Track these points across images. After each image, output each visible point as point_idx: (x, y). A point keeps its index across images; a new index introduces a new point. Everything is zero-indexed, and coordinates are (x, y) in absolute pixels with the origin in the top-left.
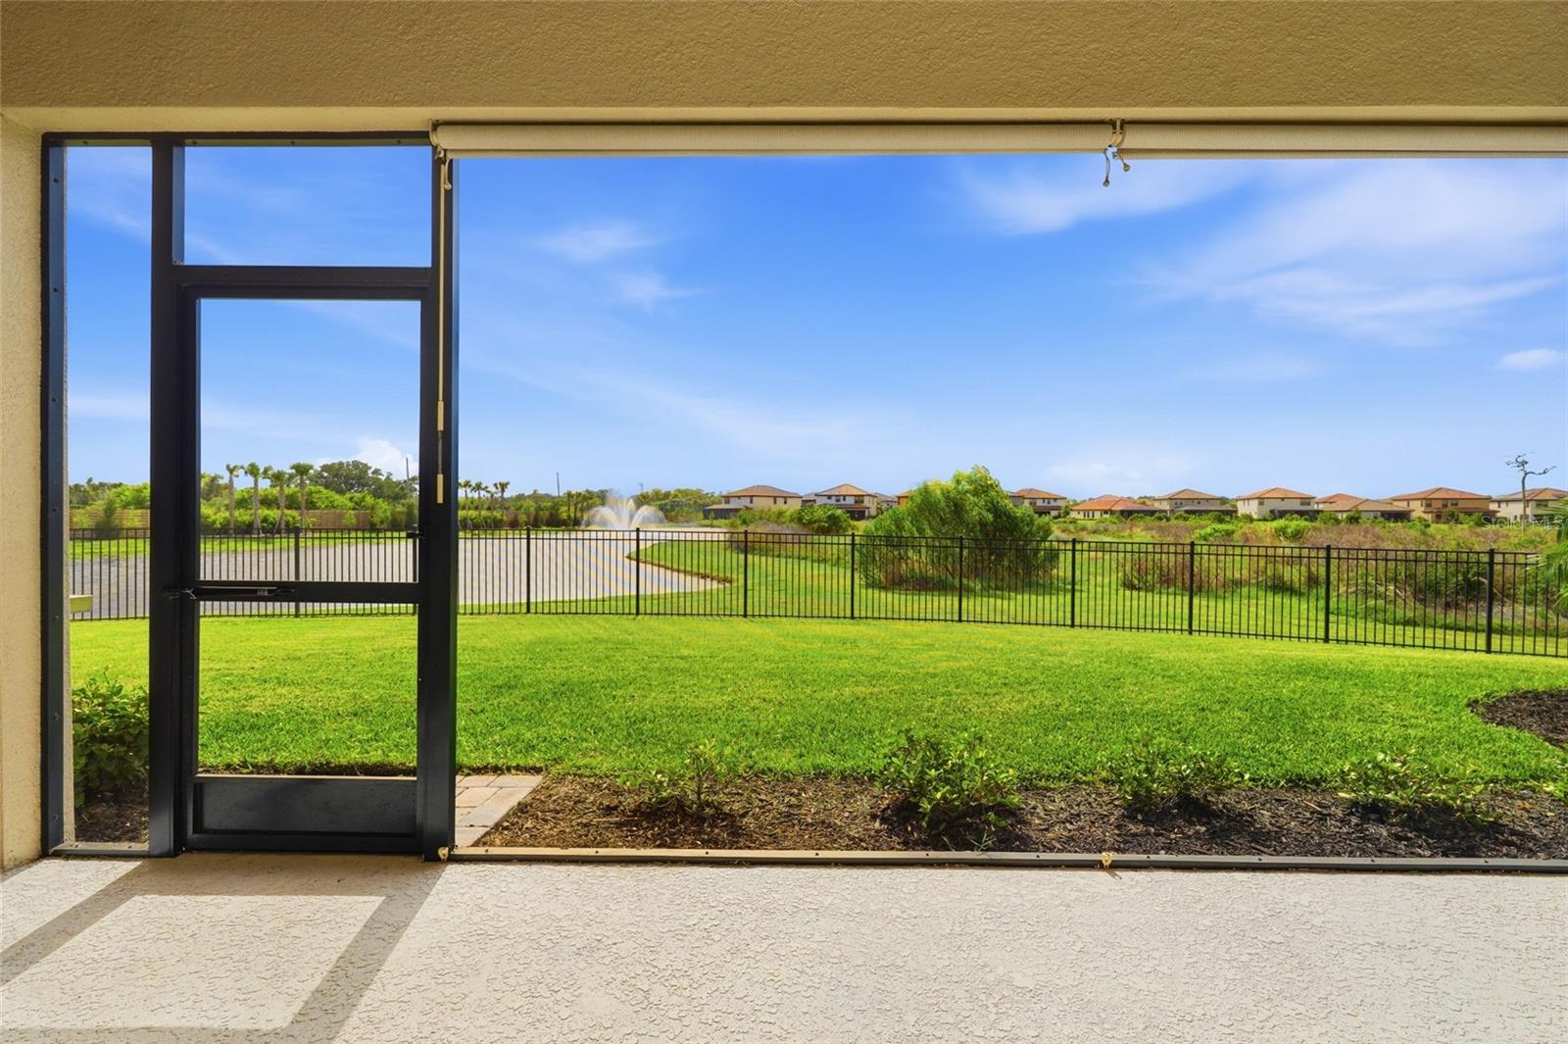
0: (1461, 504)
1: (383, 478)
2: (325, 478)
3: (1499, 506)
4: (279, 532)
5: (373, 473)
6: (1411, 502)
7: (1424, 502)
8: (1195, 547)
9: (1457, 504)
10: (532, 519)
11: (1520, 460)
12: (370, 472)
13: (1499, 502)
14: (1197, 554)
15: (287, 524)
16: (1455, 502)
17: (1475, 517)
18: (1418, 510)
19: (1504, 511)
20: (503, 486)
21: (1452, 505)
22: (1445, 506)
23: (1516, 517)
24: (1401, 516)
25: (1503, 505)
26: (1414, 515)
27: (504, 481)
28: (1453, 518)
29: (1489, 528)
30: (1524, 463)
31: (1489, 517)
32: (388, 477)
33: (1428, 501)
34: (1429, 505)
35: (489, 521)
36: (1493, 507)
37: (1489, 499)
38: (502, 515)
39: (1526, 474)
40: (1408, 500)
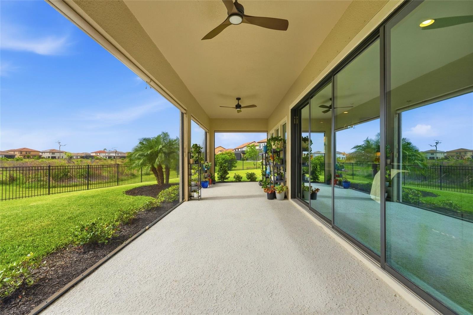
0: (32, 153)
3: (42, 154)
6: (15, 152)
7: (20, 152)
8: (50, 167)
9: (30, 153)
11: (59, 142)
13: (42, 152)
14: (51, 169)
16: (30, 152)
17: (36, 157)
18: (18, 155)
19: (44, 155)
21: (29, 153)
22: (26, 153)
23: (47, 157)
24: (12, 157)
25: (43, 153)
26: (16, 157)
28: (29, 157)
29: (41, 160)
30: (59, 143)
31: (40, 157)
33: (21, 151)
34: (21, 153)
36: (41, 154)
37: (40, 152)
39: (60, 146)
40: (14, 151)
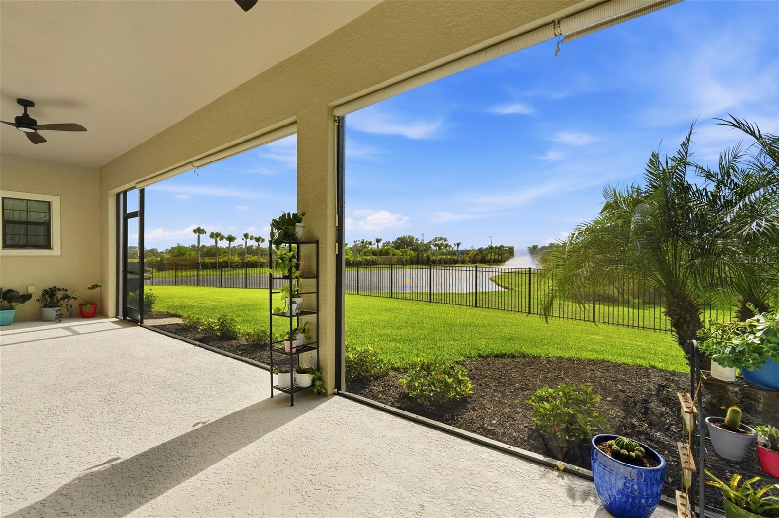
1: (419, 242)
2: (399, 243)
4: (370, 265)
5: (416, 240)
10: (472, 260)
12: (415, 240)
15: (373, 261)
20: (458, 244)
27: (458, 242)
32: (421, 242)
35: (451, 260)
38: (458, 258)
